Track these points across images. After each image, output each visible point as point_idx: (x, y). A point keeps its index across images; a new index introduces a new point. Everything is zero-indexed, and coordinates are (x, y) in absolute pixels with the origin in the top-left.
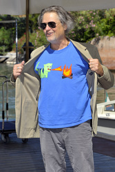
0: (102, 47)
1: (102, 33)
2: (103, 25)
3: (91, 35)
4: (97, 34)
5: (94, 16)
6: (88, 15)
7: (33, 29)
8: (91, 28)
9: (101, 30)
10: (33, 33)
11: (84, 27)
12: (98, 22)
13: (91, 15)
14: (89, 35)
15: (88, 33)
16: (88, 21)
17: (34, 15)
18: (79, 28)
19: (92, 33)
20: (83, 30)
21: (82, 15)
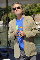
0: (36, 18)
1: (36, 13)
2: (36, 9)
3: (32, 14)
4: (34, 13)
5: (33, 6)
6: (30, 6)
7: (9, 12)
8: (31, 11)
9: (35, 12)
10: (9, 14)
11: (29, 11)
12: (34, 8)
13: (31, 6)
14: (31, 14)
15: (30, 13)
16: (30, 8)
17: (9, 6)
18: (27, 11)
19: (32, 13)
20: (28, 12)
21: (28, 6)
